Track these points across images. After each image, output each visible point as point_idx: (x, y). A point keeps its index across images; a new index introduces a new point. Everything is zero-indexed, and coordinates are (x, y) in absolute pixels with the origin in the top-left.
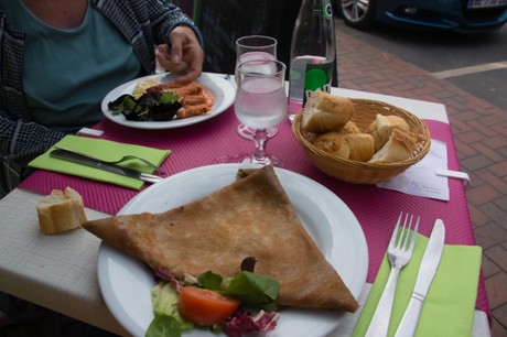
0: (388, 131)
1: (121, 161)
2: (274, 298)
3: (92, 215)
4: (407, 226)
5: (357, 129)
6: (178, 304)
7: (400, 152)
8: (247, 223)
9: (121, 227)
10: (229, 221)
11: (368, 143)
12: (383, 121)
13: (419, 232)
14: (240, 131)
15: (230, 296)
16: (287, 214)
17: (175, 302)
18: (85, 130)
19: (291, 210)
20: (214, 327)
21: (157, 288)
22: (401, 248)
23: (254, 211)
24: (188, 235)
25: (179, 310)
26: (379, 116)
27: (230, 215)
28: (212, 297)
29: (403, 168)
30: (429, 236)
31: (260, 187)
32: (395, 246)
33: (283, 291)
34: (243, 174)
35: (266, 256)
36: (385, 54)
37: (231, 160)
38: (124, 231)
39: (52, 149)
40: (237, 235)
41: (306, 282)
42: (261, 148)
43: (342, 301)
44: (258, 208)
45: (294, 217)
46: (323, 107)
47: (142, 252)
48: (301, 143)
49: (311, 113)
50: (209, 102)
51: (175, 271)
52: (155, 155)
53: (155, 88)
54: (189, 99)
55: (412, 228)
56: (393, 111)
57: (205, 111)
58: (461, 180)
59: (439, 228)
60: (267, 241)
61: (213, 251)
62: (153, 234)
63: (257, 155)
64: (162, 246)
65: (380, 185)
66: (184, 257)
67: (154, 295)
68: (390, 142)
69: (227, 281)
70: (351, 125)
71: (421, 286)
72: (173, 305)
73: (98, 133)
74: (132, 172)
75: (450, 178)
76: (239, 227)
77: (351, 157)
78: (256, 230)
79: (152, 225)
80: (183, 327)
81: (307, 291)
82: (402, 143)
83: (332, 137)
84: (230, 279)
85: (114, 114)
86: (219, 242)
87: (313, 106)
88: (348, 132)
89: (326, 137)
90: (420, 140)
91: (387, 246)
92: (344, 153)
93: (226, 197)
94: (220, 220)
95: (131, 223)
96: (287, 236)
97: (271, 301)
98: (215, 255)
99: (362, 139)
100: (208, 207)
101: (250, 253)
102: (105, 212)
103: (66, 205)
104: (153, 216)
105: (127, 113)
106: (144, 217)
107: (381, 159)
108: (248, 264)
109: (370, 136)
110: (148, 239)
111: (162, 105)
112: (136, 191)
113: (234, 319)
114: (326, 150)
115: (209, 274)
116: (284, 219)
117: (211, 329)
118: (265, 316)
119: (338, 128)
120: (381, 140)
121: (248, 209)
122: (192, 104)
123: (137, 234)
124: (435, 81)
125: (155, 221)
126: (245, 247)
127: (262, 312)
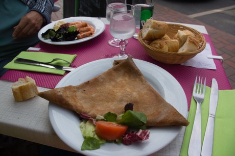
0: (185, 38)
1: (52, 61)
2: (145, 122)
3: (41, 90)
4: (200, 83)
5: (169, 38)
6: (95, 131)
7: (193, 47)
8: (123, 86)
9: (59, 94)
10: (114, 86)
11: (176, 44)
12: (182, 33)
13: (206, 85)
14: (110, 43)
15: (123, 124)
16: (142, 81)
18: (30, 49)
19: (143, 78)
22: (199, 93)
23: (126, 80)
24: (94, 95)
25: (97, 134)
26: (179, 31)
27: (113, 83)
28: (113, 125)
29: (194, 55)
30: (211, 87)
31: (126, 68)
32: (196, 92)
34: (116, 63)
38: (61, 96)
39: (15, 59)
40: (119, 93)
42: (124, 50)
44: (127, 79)
45: (146, 82)
46: (153, 27)
47: (72, 106)
48: (143, 46)
50: (92, 30)
52: (69, 58)
53: (65, 25)
54: (82, 29)
55: (203, 84)
57: (91, 34)
58: (220, 59)
59: (215, 83)
60: (135, 94)
61: (108, 102)
62: (76, 96)
63: (122, 53)
64: (81, 102)
65: (182, 64)
66: (94, 107)
67: (81, 127)
68: (187, 42)
70: (166, 36)
72: (93, 132)
73: (38, 49)
74: (58, 67)
76: (119, 89)
77: (169, 51)
78: (128, 90)
79: (74, 91)
81: (161, 118)
82: (193, 43)
83: (159, 42)
84: (121, 115)
85: (45, 39)
87: (148, 27)
88: (165, 39)
89: (156, 42)
90: (201, 41)
91: (192, 93)
92: (166, 49)
93: (110, 75)
94: (109, 87)
95: (64, 91)
96: (144, 91)
97: (144, 124)
98: (109, 104)
99: (173, 42)
100: (102, 80)
102: (47, 88)
103: (28, 85)
104: (74, 87)
105: (52, 38)
106: (69, 88)
107: (184, 51)
109: (176, 40)
110: (73, 98)
111: (69, 33)
112: (62, 76)
113: (127, 135)
114: (156, 48)
116: (141, 83)
117: (115, 142)
118: (143, 132)
119: (160, 37)
120: (182, 42)
121: (121, 79)
122: (84, 32)
123: (68, 96)
125: (75, 90)
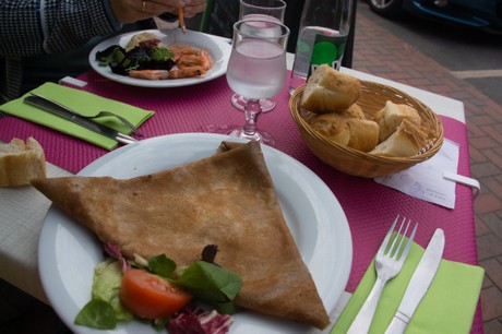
0: (397, 120)
1: (96, 117)
2: (231, 297)
3: (53, 172)
4: (402, 232)
5: (362, 114)
6: (120, 289)
7: (407, 146)
8: (219, 203)
9: (75, 190)
10: (200, 199)
11: (372, 132)
12: (393, 109)
13: (415, 240)
14: (235, 101)
16: (267, 199)
17: (117, 285)
18: (68, 79)
19: (272, 195)
20: (156, 322)
21: (103, 265)
22: (391, 256)
23: (230, 191)
24: (151, 209)
26: (389, 103)
27: (202, 192)
29: (407, 165)
30: (425, 247)
31: (242, 165)
32: (386, 253)
33: (244, 290)
34: (226, 147)
35: (233, 246)
36: (406, 45)
37: (218, 130)
38: (77, 195)
39: (28, 95)
40: (205, 215)
41: (273, 282)
42: (252, 121)
43: (310, 314)
44: (236, 188)
45: (275, 203)
46: (326, 84)
47: (92, 222)
48: (297, 122)
49: (313, 88)
50: (207, 64)
51: (126, 248)
52: (135, 114)
53: (150, 42)
54: (184, 59)
55: (408, 235)
56: (405, 99)
57: (198, 73)
58: (471, 187)
59: (439, 238)
60: (238, 227)
61: (175, 230)
62: (111, 203)
63: (246, 128)
64: (118, 217)
65: (378, 181)
66: (141, 233)
67: (97, 273)
68: (397, 133)
69: (181, 269)
70: (355, 108)
71: (408, 305)
72: (114, 289)
73: (81, 83)
74: (108, 130)
75: (458, 183)
76: (210, 207)
77: (350, 145)
78: (228, 213)
79: (113, 192)
80: (120, 317)
81: (272, 295)
82: (411, 137)
83: (332, 119)
84: (184, 267)
85: (100, 65)
86: (183, 221)
87: (316, 82)
88: (351, 115)
89: (325, 118)
90: (431, 136)
91: (376, 251)
92: (344, 138)
93: (201, 171)
94: (190, 196)
95: (88, 186)
96: (262, 225)
97: (228, 300)
98: (176, 236)
99: (366, 126)
100: (180, 180)
101: (216, 239)
102: (68, 170)
104: (116, 182)
105: (115, 65)
106: (104, 182)
107: (384, 152)
108: (209, 254)
109: (375, 124)
110: (103, 206)
111: (153, 61)
112: (107, 151)
113: (181, 315)
114: (323, 132)
115: (162, 258)
116: (263, 204)
117: (153, 324)
118: (217, 318)
119: (340, 109)
120: (387, 130)
121: (225, 187)
122: (188, 65)
123: (91, 200)
124: (454, 79)
125: (117, 188)
126: (211, 231)
127: (215, 313)
